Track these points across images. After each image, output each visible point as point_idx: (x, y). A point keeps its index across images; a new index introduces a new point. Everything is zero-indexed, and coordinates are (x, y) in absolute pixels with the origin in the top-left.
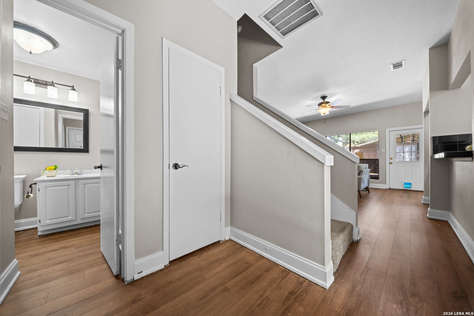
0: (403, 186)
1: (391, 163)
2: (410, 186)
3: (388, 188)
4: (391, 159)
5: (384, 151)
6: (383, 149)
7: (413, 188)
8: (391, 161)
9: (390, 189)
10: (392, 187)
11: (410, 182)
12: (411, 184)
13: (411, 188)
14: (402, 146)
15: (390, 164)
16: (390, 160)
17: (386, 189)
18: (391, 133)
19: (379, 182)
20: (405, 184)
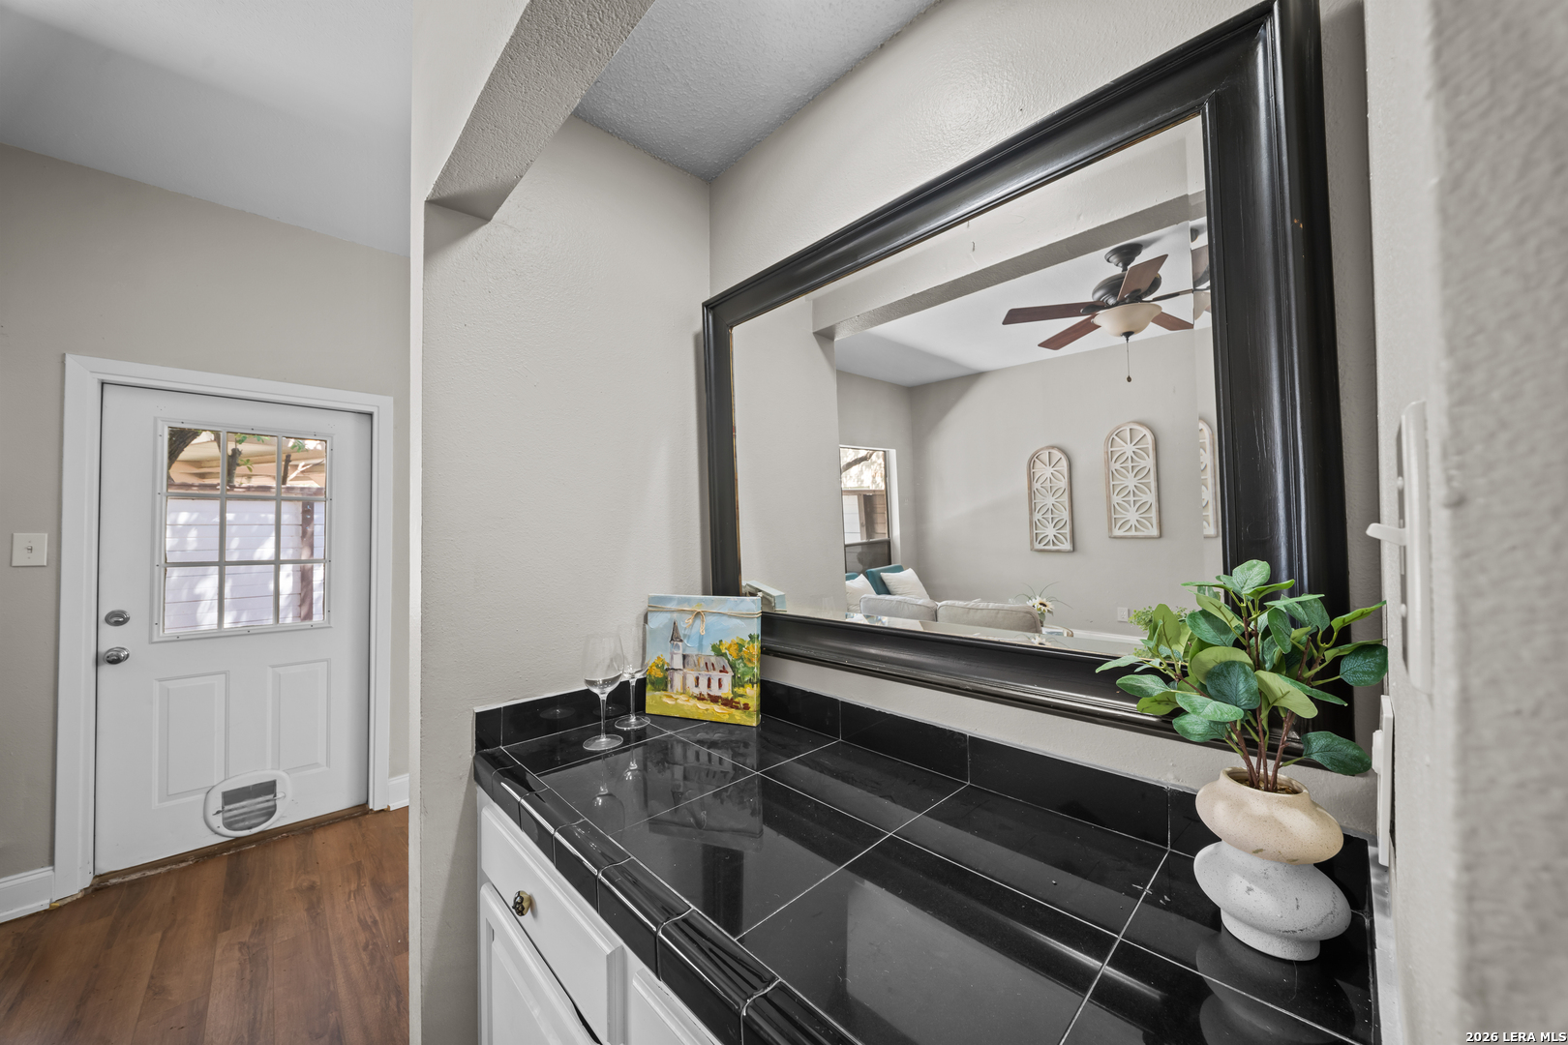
0: (215, 819)
1: (115, 660)
2: (260, 802)
4: (118, 619)
5: (39, 559)
7: (287, 815)
8: (113, 638)
11: (263, 774)
12: (269, 788)
13: (270, 813)
15: (107, 670)
16: (104, 628)
20: (228, 798)
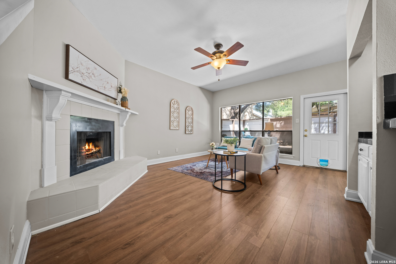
0: (319, 163)
1: (306, 136)
2: (326, 163)
3: (302, 165)
5: (298, 122)
6: (296, 120)
7: (330, 167)
9: (304, 166)
10: (306, 164)
11: (326, 158)
12: (327, 161)
13: (327, 166)
14: (318, 118)
15: (305, 137)
16: (305, 132)
17: (299, 166)
18: (306, 100)
19: (293, 157)
20: (321, 161)
